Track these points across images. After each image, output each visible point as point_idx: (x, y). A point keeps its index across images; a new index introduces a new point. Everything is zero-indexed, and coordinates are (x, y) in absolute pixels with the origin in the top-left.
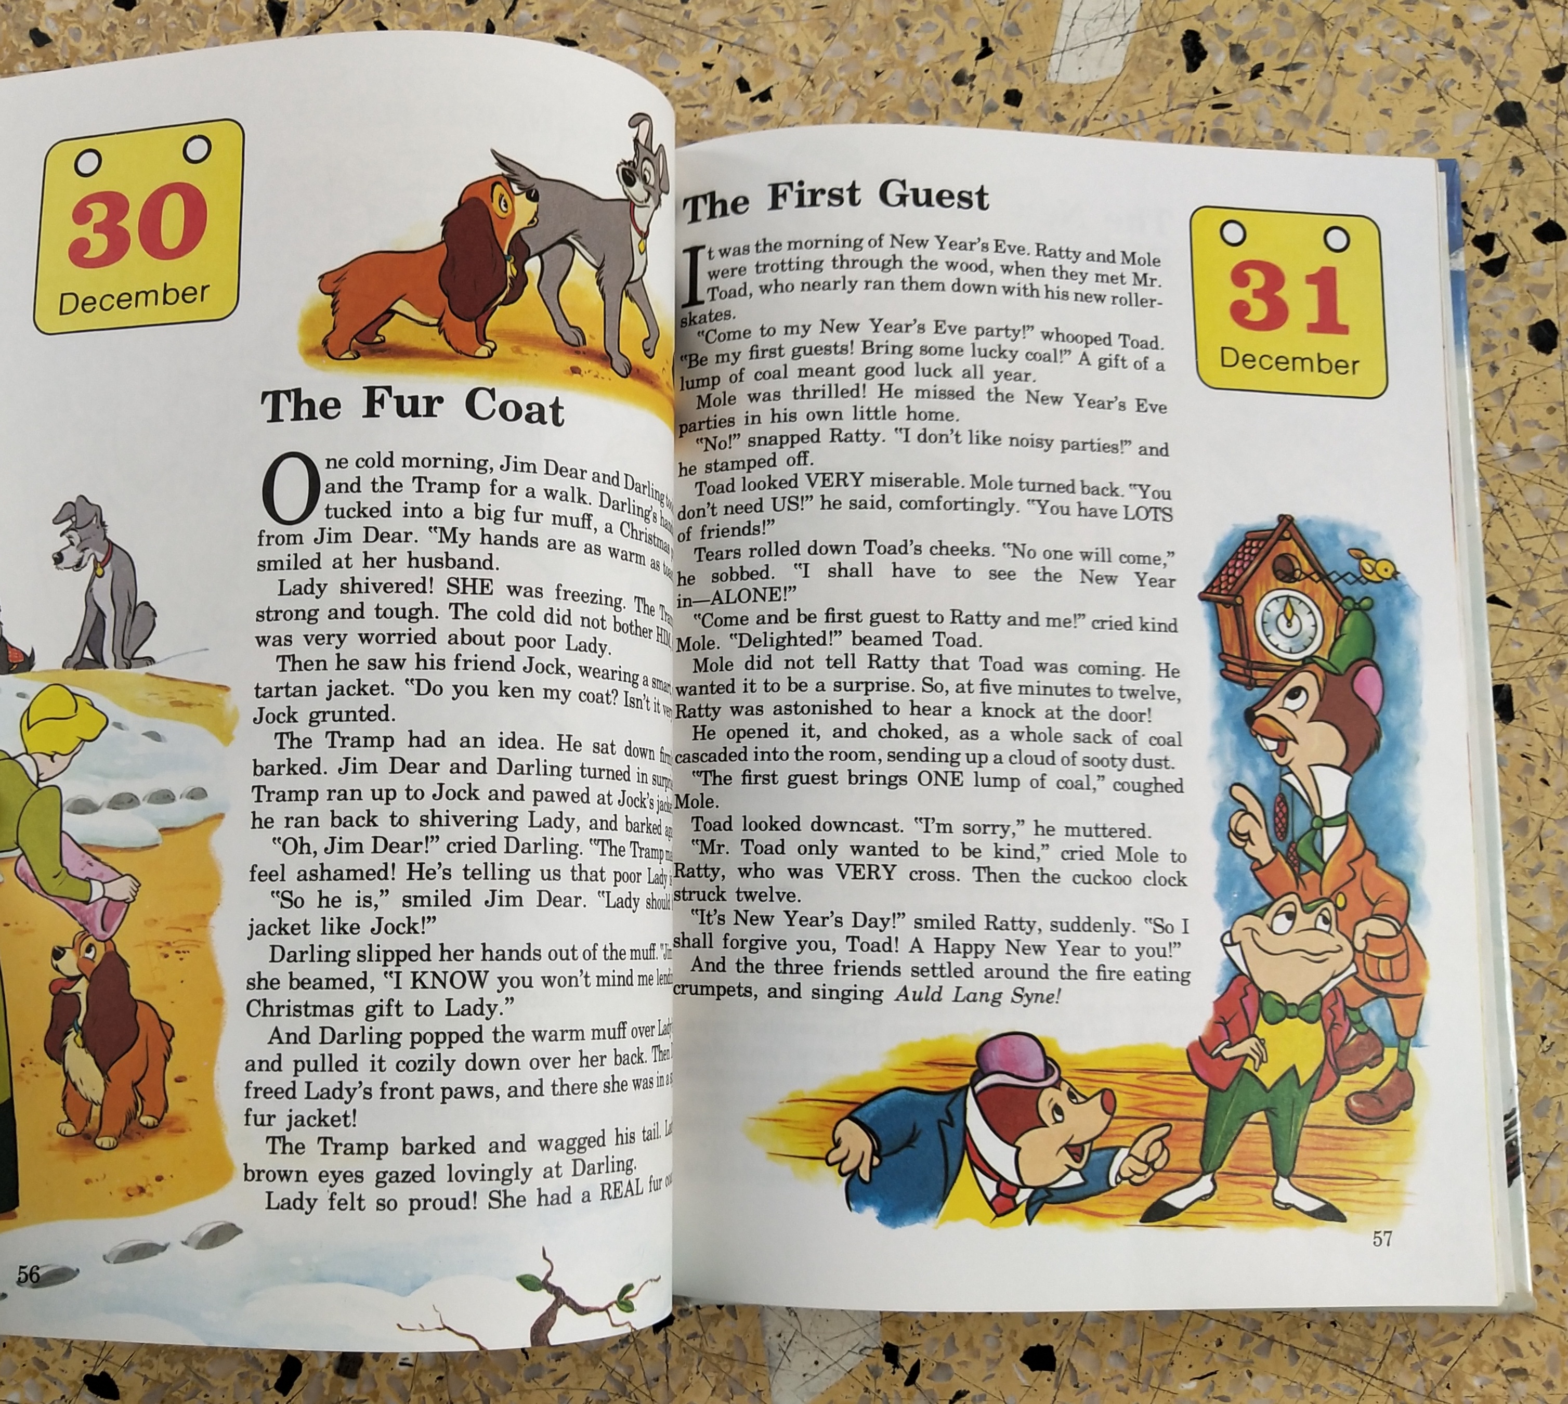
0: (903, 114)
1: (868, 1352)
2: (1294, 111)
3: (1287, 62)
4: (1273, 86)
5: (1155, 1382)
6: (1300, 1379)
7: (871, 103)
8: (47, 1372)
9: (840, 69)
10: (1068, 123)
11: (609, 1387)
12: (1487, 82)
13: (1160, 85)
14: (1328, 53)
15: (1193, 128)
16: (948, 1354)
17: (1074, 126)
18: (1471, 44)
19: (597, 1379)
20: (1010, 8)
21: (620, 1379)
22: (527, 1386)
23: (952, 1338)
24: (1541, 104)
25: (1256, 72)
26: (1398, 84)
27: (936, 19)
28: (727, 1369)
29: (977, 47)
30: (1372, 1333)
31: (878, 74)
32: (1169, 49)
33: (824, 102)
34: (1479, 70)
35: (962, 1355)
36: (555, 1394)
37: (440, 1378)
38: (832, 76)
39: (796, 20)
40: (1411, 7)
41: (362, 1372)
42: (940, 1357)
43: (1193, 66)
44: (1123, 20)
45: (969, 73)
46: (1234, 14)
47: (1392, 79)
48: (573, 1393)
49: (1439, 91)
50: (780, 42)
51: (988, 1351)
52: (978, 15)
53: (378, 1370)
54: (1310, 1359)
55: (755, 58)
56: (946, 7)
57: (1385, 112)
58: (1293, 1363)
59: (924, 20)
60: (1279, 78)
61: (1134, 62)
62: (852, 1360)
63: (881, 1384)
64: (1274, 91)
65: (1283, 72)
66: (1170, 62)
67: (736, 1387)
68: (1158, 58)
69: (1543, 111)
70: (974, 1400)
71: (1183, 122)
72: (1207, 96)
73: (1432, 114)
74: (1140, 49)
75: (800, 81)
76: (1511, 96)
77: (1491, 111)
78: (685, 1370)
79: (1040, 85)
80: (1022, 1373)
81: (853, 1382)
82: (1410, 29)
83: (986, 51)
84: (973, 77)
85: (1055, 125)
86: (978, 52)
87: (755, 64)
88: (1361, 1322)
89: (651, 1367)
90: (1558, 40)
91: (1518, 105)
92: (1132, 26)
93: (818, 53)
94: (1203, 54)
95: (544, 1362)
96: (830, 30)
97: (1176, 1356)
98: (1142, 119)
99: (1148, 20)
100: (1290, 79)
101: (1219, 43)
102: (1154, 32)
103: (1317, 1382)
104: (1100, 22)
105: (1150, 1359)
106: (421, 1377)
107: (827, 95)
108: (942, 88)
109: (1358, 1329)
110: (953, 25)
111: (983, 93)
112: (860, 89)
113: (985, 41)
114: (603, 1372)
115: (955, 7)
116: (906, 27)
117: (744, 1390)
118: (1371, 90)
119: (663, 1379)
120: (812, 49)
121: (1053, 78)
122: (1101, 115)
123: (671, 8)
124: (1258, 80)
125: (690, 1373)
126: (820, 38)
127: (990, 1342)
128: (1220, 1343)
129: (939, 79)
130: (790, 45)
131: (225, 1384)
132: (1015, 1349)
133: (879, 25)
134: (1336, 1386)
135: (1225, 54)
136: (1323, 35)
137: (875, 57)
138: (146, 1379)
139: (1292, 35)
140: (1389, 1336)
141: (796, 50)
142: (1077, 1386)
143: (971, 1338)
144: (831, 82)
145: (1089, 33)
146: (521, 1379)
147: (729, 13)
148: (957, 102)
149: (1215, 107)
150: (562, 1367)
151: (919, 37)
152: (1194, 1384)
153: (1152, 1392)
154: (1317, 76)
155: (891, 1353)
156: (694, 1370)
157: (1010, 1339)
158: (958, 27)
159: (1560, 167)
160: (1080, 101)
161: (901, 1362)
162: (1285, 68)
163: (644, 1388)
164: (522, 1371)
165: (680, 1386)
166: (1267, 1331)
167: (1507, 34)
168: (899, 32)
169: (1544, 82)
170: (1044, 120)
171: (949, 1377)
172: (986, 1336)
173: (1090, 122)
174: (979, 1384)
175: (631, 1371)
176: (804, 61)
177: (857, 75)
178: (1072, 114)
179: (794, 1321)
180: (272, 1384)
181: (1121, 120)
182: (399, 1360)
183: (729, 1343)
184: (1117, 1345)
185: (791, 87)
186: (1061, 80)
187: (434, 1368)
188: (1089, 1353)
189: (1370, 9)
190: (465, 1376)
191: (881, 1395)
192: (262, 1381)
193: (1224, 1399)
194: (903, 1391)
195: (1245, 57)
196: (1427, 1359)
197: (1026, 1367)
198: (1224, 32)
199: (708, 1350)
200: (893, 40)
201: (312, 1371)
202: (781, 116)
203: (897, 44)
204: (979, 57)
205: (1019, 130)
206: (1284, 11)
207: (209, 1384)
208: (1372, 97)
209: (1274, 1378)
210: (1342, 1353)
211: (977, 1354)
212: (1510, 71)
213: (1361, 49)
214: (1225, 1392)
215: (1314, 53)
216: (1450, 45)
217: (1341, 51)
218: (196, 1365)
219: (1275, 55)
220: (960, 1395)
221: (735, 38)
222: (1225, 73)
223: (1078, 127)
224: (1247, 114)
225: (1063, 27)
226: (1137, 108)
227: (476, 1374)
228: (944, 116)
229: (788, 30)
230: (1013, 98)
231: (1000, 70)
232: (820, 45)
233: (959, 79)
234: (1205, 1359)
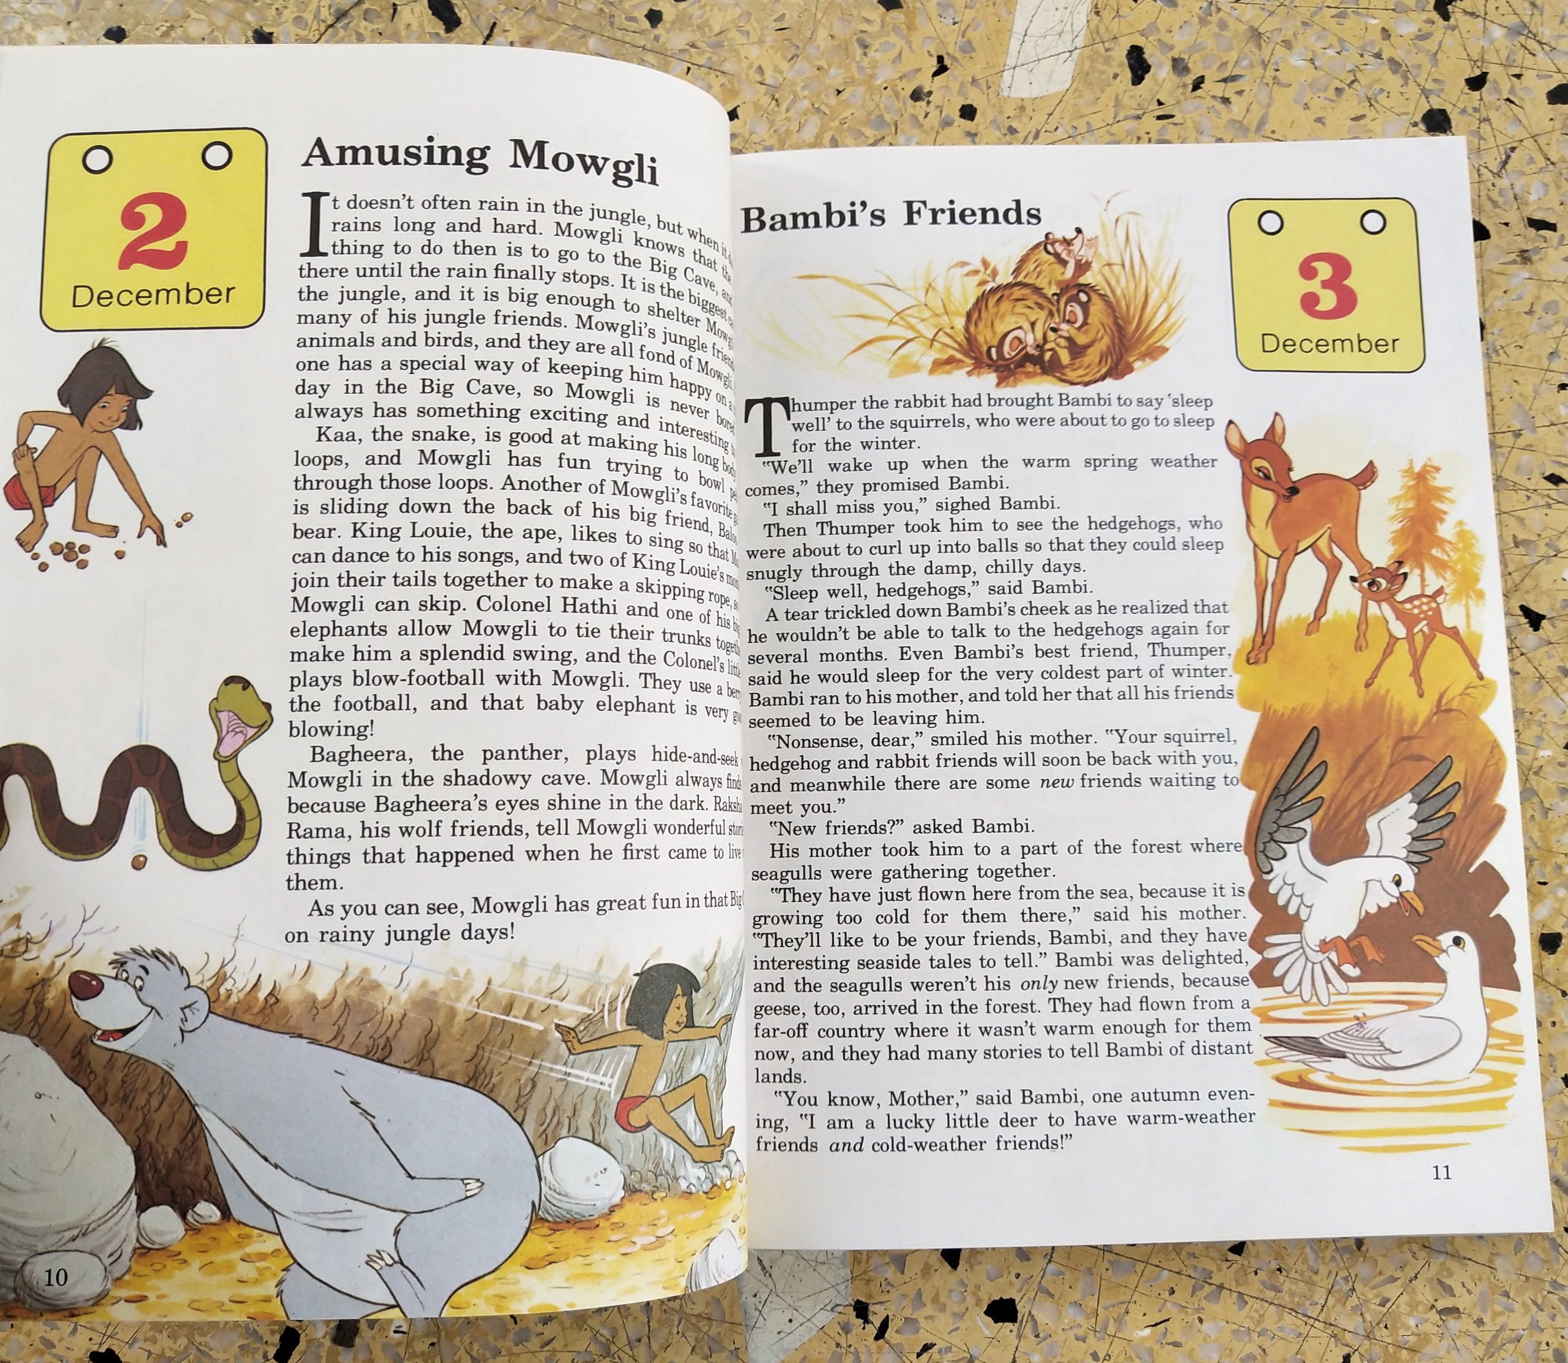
0: (863, 129)
1: (840, 1309)
2: (1233, 121)
3: (1226, 74)
4: (1214, 97)
5: (1111, 1330)
6: (1248, 1323)
7: (833, 120)
8: (54, 1351)
9: (803, 88)
10: (1021, 136)
11: (594, 1348)
12: (1413, 90)
13: (1107, 98)
14: (1265, 65)
15: (1139, 138)
16: (914, 1310)
17: (1026, 138)
18: (1399, 55)
19: (582, 1341)
20: (963, 27)
21: (603, 1340)
22: (515, 1349)
23: (919, 1294)
24: (1464, 111)
25: (1198, 84)
26: (1331, 94)
27: (893, 38)
28: (706, 1328)
29: (934, 65)
30: (1315, 1278)
31: (839, 92)
32: (1114, 63)
33: (788, 119)
34: (1406, 79)
35: (929, 1310)
36: (542, 1356)
37: (433, 1344)
38: (796, 94)
39: (761, 42)
40: (1341, 20)
41: (357, 1340)
42: (908, 1313)
43: (1137, 80)
44: (1070, 37)
45: (926, 90)
46: (1175, 29)
47: (1325, 89)
48: (559, 1355)
49: (1369, 99)
50: (745, 63)
51: (954, 1306)
52: (934, 34)
53: (374, 1338)
54: (1258, 1304)
55: (722, 79)
56: (903, 26)
57: (1319, 120)
58: (1241, 1309)
59: (883, 40)
60: (1219, 90)
61: (1082, 77)
62: (824, 1318)
63: (852, 1338)
64: (1214, 102)
65: (1222, 84)
66: (1116, 76)
67: (715, 1346)
68: (1103, 73)
69: (1466, 118)
70: (940, 1351)
71: (1129, 133)
72: (1151, 108)
73: (1362, 122)
74: (1087, 64)
75: (765, 100)
76: (1436, 103)
77: (1418, 118)
78: (667, 1331)
79: (994, 100)
80: (987, 1326)
81: (825, 1338)
82: (1341, 41)
83: (942, 69)
84: (930, 93)
85: (1008, 137)
86: (934, 69)
87: (722, 85)
88: (1305, 1268)
89: (633, 1329)
90: (1479, 50)
91: (1443, 112)
92: (1079, 42)
93: (781, 73)
94: (1147, 68)
95: (532, 1326)
96: (793, 51)
97: (1131, 1305)
98: (1090, 131)
99: (1095, 37)
100: (1229, 90)
101: (1163, 58)
102: (1100, 48)
103: (1263, 1326)
104: (1049, 38)
105: (1106, 1308)
106: (415, 1344)
107: (790, 114)
108: (901, 105)
109: (1302, 1275)
110: (909, 44)
111: (940, 108)
112: (822, 107)
113: (940, 59)
114: (589, 1334)
115: (911, 27)
116: (865, 46)
117: (722, 1348)
118: (1306, 100)
119: (645, 1340)
120: (777, 69)
121: (1005, 94)
122: (1050, 127)
123: (641, 32)
124: (1199, 92)
125: (670, 1333)
126: (784, 58)
127: (956, 1297)
128: (1172, 1292)
129: (897, 95)
130: (756, 66)
131: (226, 1356)
132: (979, 1302)
133: (839, 46)
134: (1281, 1329)
135: (1167, 68)
136: (1260, 48)
137: (836, 76)
138: (150, 1353)
139: (1230, 49)
140: (1331, 1281)
141: (760, 70)
142: (1037, 1336)
143: (937, 1294)
144: (794, 101)
145: (1039, 50)
146: (509, 1343)
147: (696, 37)
148: (914, 117)
149: (1160, 118)
150: (549, 1330)
151: (878, 56)
152: (1148, 1331)
153: (1108, 1340)
154: (1255, 86)
155: (862, 1310)
156: (675, 1331)
157: (974, 1294)
158: (915, 46)
159: (1483, 170)
160: (1031, 114)
161: (871, 1318)
162: (1225, 80)
163: (627, 1349)
164: (511, 1336)
165: (661, 1347)
166: (1216, 1279)
167: (1431, 45)
168: (859, 51)
169: (1466, 89)
170: (998, 133)
171: (917, 1331)
172: (951, 1291)
173: (1042, 135)
174: (946, 1336)
175: (615, 1332)
176: (769, 80)
177: (819, 94)
178: (1024, 127)
179: (770, 1282)
180: (271, 1355)
181: (1071, 131)
182: (393, 1328)
183: (707, 1304)
184: (1076, 1296)
185: (757, 107)
186: (1012, 95)
187: (427, 1335)
188: (1049, 1304)
189: (1304, 24)
190: (457, 1342)
191: (852, 1349)
192: (261, 1353)
193: (1176, 1344)
194: (873, 1345)
195: (1186, 70)
196: (1366, 1301)
197: (989, 1320)
198: (1166, 47)
199: (688, 1311)
200: (853, 59)
201: (309, 1342)
202: (747, 135)
203: (858, 63)
204: (936, 74)
205: (974, 143)
206: (1223, 26)
207: (210, 1356)
208: (1306, 107)
209: (1224, 1323)
210: (1287, 1299)
211: (943, 1308)
212: (1435, 80)
213: (1296, 60)
214: (1178, 1338)
215: (1251, 66)
216: (1378, 56)
217: (1276, 63)
218: (198, 1339)
219: (1215, 67)
220: (926, 1348)
221: (702, 61)
222: (1168, 85)
223: (1030, 139)
224: (1189, 124)
225: (1014, 45)
226: (1086, 119)
227: (467, 1339)
228: (903, 131)
229: (753, 52)
230: (968, 112)
231: (955, 87)
232: (784, 65)
233: (916, 95)
234: (1158, 1307)
